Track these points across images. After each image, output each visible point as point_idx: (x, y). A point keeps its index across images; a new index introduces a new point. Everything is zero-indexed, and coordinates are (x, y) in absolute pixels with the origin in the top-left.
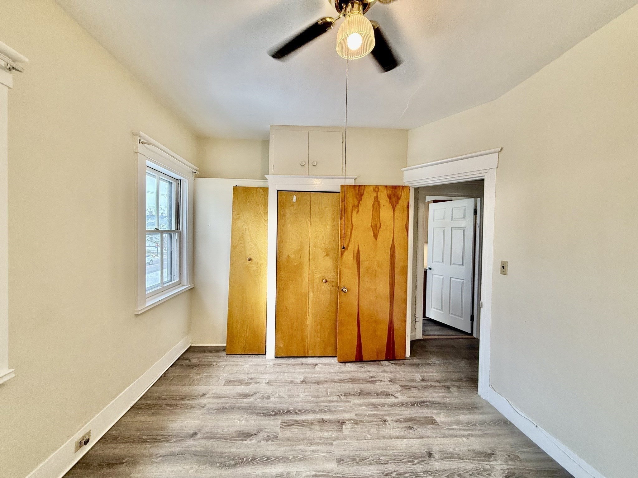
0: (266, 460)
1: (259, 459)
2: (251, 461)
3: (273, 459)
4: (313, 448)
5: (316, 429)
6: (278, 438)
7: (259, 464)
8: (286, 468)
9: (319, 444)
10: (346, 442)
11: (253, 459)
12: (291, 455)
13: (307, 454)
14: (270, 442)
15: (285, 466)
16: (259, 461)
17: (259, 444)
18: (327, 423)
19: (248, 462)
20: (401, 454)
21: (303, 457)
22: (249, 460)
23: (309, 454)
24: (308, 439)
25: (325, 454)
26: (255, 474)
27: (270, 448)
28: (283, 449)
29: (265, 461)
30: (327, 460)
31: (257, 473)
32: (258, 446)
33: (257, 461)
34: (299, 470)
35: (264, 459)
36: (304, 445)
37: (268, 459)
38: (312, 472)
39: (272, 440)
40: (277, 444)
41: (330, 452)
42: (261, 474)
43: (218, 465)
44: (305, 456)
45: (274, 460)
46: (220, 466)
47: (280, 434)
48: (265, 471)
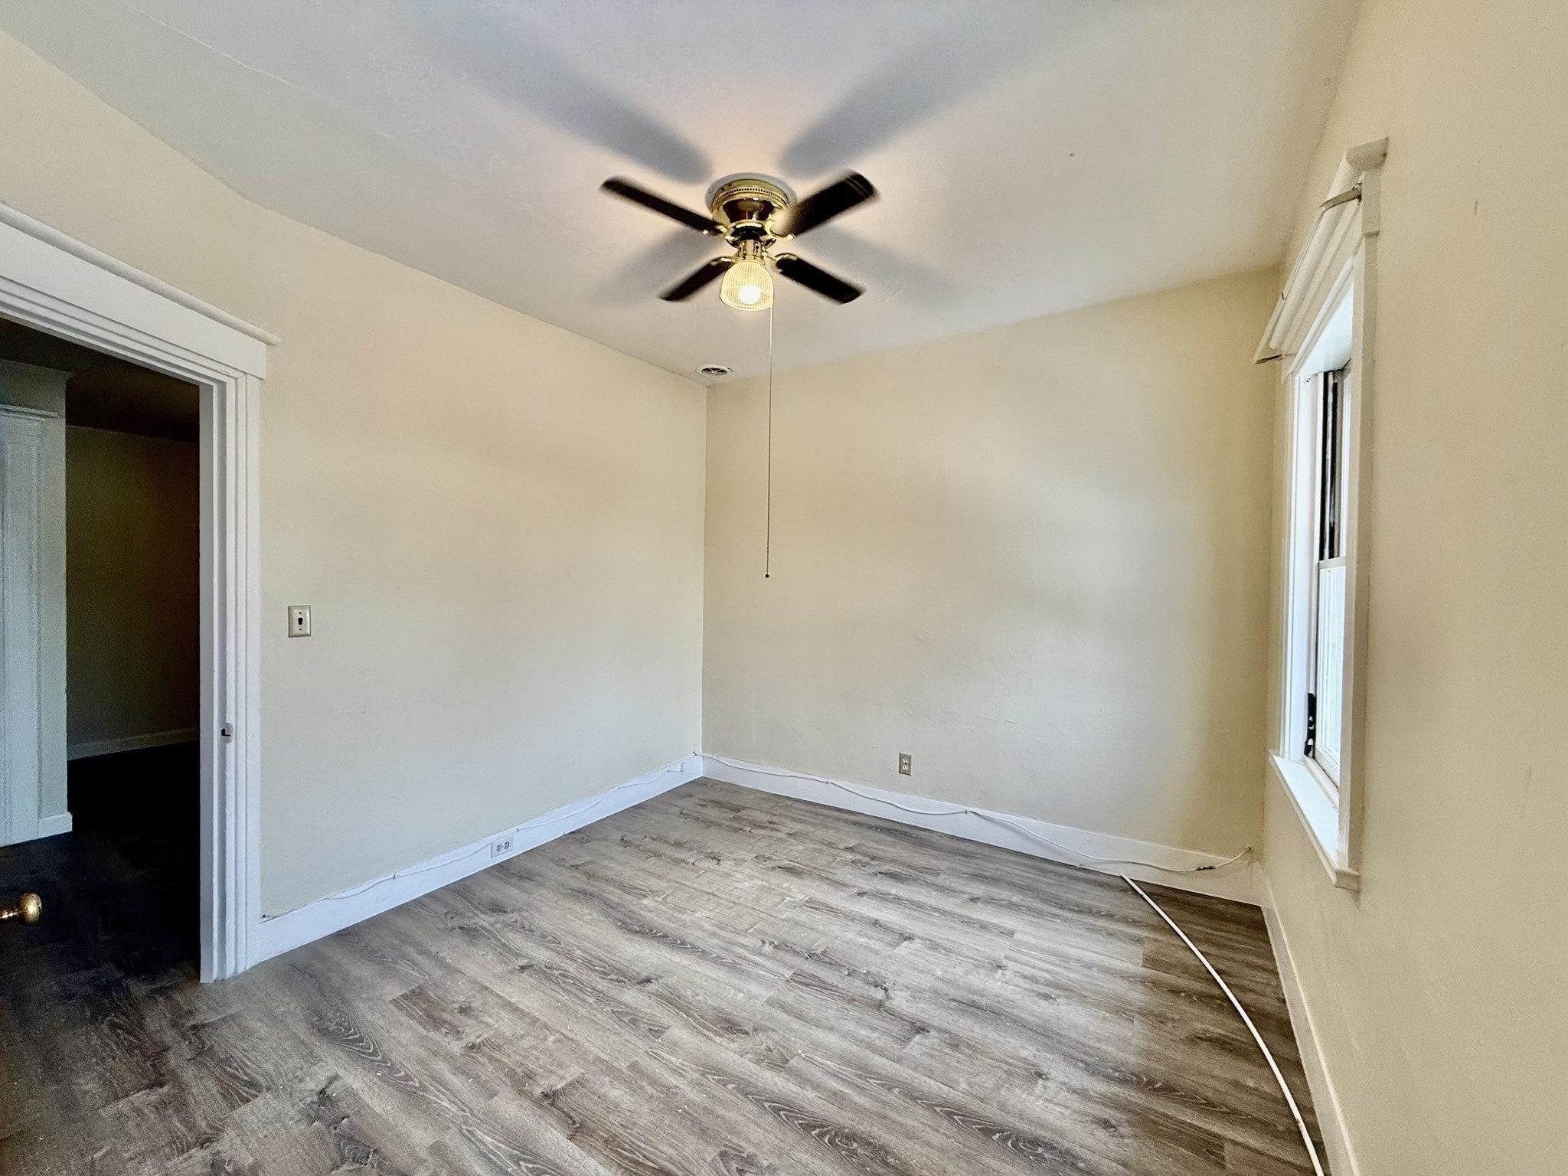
0: (783, 1110)
1: (796, 1122)
2: (815, 1127)
3: (767, 1105)
4: (672, 1080)
5: (619, 1120)
6: (723, 1149)
7: (802, 1110)
8: (755, 1072)
9: (653, 1082)
10: (603, 1052)
11: (809, 1130)
12: (728, 1094)
13: (696, 1075)
14: (750, 1149)
15: (754, 1076)
16: (799, 1115)
17: (776, 1161)
18: (577, 1119)
19: (822, 1126)
20: (561, 991)
21: (709, 1073)
22: (818, 1130)
23: (691, 1073)
24: (662, 1106)
25: (666, 1056)
26: (818, 1094)
27: (756, 1134)
28: (733, 1116)
29: (786, 1110)
30: (674, 1046)
31: (814, 1094)
32: (780, 1156)
33: (803, 1119)
34: (737, 1056)
35: (785, 1115)
36: (684, 1096)
37: (777, 1110)
38: (718, 1042)
39: (739, 1150)
40: (737, 1133)
41: (654, 1053)
42: (808, 1087)
43: (891, 1160)
44: (703, 1075)
45: (767, 1101)
46: (887, 1153)
47: (709, 1160)
48: (794, 1088)
